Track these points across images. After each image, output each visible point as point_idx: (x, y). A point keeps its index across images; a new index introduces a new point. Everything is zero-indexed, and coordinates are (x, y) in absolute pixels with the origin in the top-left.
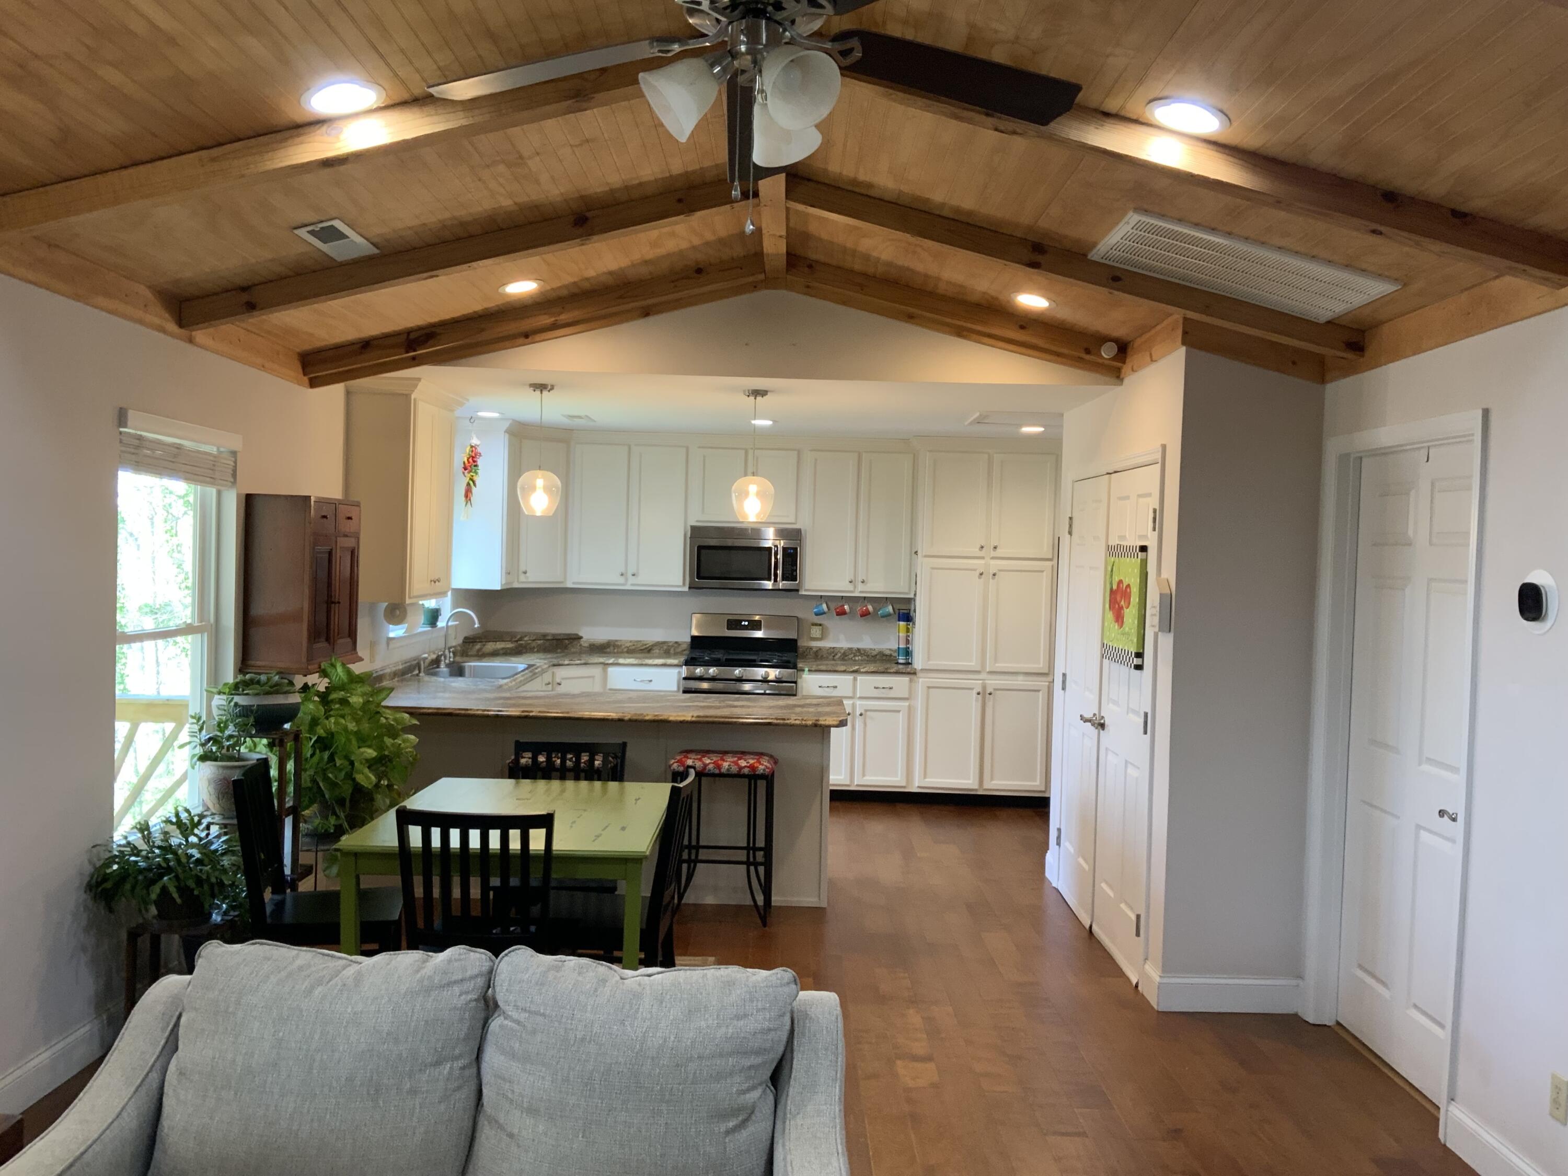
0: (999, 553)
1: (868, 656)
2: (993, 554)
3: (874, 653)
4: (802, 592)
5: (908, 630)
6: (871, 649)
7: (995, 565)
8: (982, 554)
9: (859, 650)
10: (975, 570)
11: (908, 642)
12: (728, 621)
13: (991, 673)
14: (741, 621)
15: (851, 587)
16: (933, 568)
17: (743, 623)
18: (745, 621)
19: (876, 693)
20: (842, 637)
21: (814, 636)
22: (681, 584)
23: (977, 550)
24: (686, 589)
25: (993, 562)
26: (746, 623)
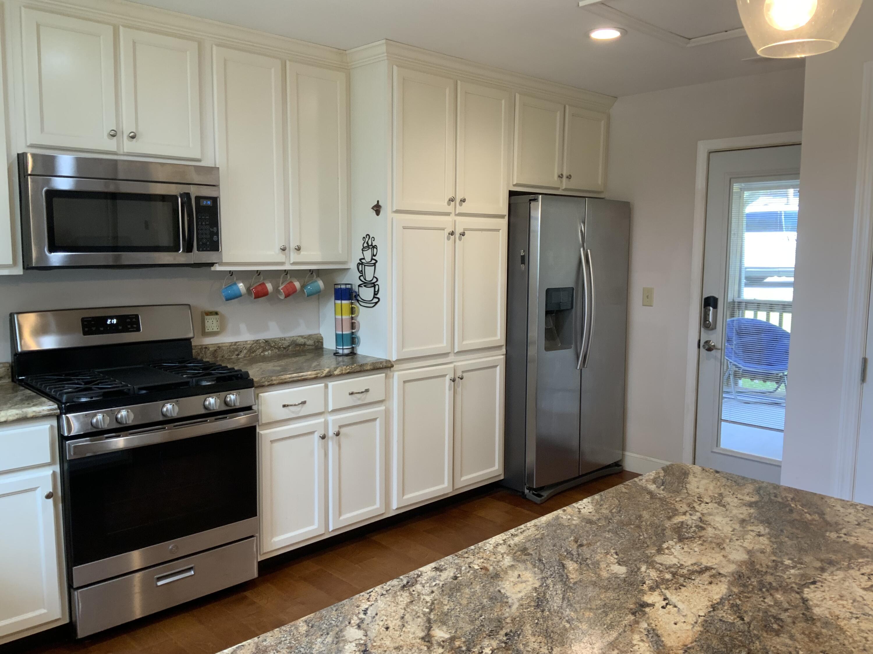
0: (465, 208)
1: (279, 348)
2: (459, 210)
3: (286, 343)
4: (217, 268)
5: (352, 311)
6: (281, 339)
7: (463, 223)
8: (450, 209)
9: (266, 341)
10: (443, 229)
11: (353, 326)
12: (83, 320)
13: (459, 353)
14: (106, 318)
15: (281, 258)
16: (404, 228)
17: (109, 322)
18: (112, 318)
19: (351, 401)
20: (243, 327)
21: (210, 330)
22: (10, 262)
23: (446, 203)
24: (19, 271)
25: (459, 219)
26: (115, 321)
